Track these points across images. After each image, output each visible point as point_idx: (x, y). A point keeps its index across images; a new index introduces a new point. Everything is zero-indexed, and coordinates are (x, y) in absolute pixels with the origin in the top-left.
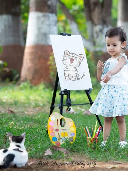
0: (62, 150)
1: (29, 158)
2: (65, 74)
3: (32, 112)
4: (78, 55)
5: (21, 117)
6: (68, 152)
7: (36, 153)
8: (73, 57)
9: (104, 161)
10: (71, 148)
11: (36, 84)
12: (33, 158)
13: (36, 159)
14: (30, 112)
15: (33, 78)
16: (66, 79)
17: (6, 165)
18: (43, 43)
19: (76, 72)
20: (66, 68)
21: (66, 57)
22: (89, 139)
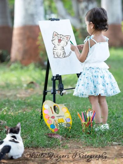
0: (58, 137)
1: (25, 147)
2: (54, 53)
3: (24, 94)
4: (65, 36)
5: (13, 101)
6: (64, 138)
7: (31, 142)
8: (61, 37)
9: (101, 147)
10: (66, 134)
11: (26, 65)
12: (29, 148)
13: (32, 148)
14: (22, 94)
15: (23, 59)
16: (55, 57)
17: (2, 154)
18: (31, 23)
19: (63, 51)
20: (54, 47)
21: (54, 38)
22: (84, 124)
